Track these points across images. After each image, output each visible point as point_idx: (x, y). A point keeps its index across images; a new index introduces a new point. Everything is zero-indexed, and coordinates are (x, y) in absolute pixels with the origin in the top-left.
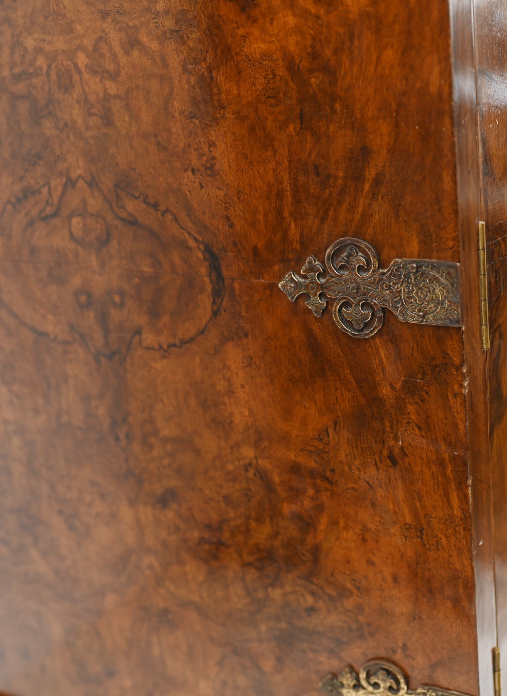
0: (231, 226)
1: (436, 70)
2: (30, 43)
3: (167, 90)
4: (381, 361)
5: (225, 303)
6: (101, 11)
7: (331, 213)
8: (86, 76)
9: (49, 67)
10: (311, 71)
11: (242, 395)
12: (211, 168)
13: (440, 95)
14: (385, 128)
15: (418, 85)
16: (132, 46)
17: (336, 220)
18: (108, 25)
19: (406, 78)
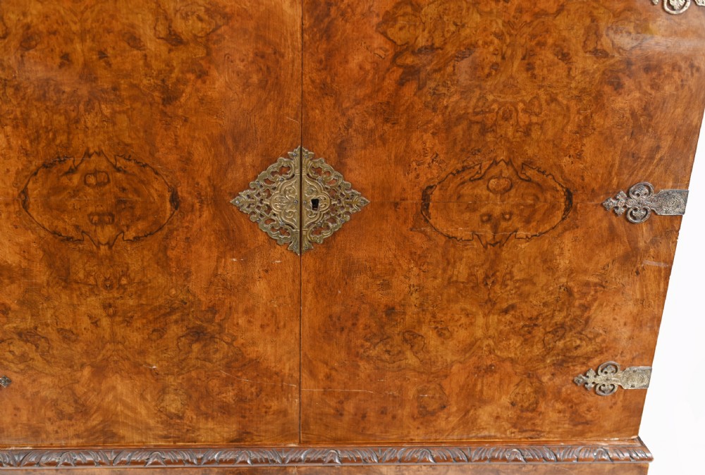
0: (583, 180)
1: (697, 117)
2: (490, 97)
3: (565, 121)
4: (643, 232)
5: (570, 214)
6: (539, 86)
7: (636, 172)
8: (521, 114)
9: (499, 109)
10: (641, 116)
11: (567, 254)
12: (580, 155)
13: (696, 126)
14: (670, 138)
15: (688, 122)
16: (552, 102)
17: (637, 175)
18: (541, 92)
19: (684, 119)
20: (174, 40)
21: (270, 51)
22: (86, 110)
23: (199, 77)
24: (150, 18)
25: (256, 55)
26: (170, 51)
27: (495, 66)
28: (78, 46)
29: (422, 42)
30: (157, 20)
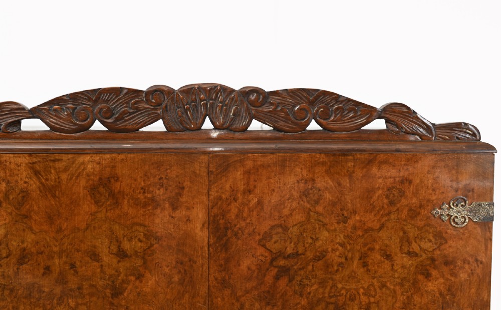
1: (486, 295)
2: (340, 286)
3: (394, 300)
6: (373, 277)
8: (362, 297)
9: (347, 293)
10: (447, 295)
15: (481, 298)
16: (383, 287)
18: (375, 281)
19: (477, 297)
20: (122, 255)
21: (187, 259)
22: (58, 304)
23: (138, 278)
24: (106, 241)
25: (177, 262)
26: (119, 262)
27: (340, 265)
28: (57, 261)
29: (289, 250)
30: (111, 242)
